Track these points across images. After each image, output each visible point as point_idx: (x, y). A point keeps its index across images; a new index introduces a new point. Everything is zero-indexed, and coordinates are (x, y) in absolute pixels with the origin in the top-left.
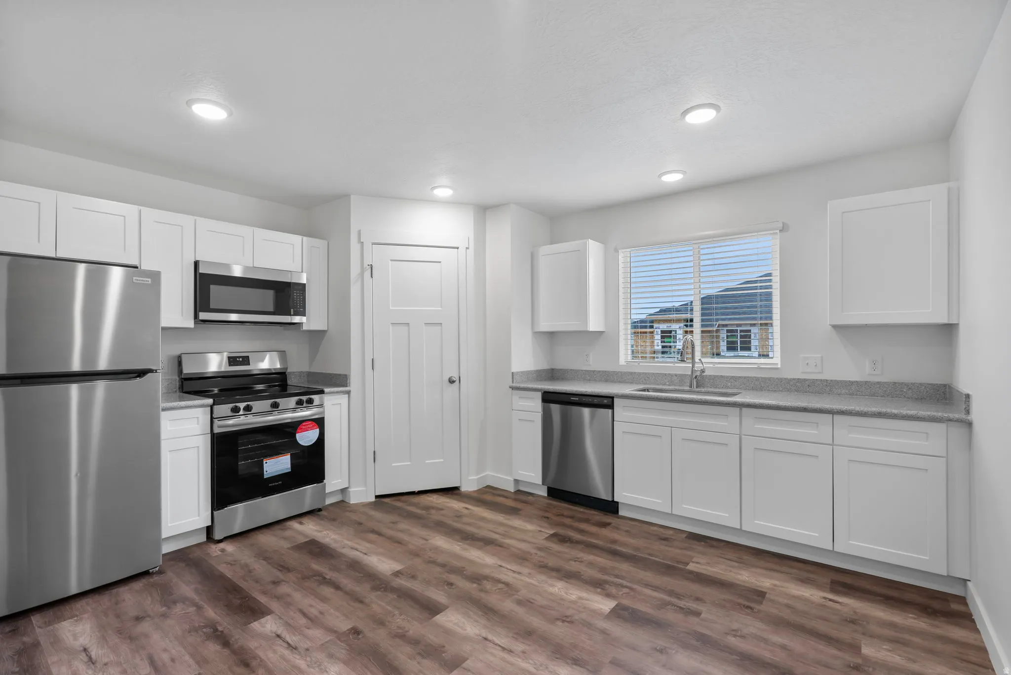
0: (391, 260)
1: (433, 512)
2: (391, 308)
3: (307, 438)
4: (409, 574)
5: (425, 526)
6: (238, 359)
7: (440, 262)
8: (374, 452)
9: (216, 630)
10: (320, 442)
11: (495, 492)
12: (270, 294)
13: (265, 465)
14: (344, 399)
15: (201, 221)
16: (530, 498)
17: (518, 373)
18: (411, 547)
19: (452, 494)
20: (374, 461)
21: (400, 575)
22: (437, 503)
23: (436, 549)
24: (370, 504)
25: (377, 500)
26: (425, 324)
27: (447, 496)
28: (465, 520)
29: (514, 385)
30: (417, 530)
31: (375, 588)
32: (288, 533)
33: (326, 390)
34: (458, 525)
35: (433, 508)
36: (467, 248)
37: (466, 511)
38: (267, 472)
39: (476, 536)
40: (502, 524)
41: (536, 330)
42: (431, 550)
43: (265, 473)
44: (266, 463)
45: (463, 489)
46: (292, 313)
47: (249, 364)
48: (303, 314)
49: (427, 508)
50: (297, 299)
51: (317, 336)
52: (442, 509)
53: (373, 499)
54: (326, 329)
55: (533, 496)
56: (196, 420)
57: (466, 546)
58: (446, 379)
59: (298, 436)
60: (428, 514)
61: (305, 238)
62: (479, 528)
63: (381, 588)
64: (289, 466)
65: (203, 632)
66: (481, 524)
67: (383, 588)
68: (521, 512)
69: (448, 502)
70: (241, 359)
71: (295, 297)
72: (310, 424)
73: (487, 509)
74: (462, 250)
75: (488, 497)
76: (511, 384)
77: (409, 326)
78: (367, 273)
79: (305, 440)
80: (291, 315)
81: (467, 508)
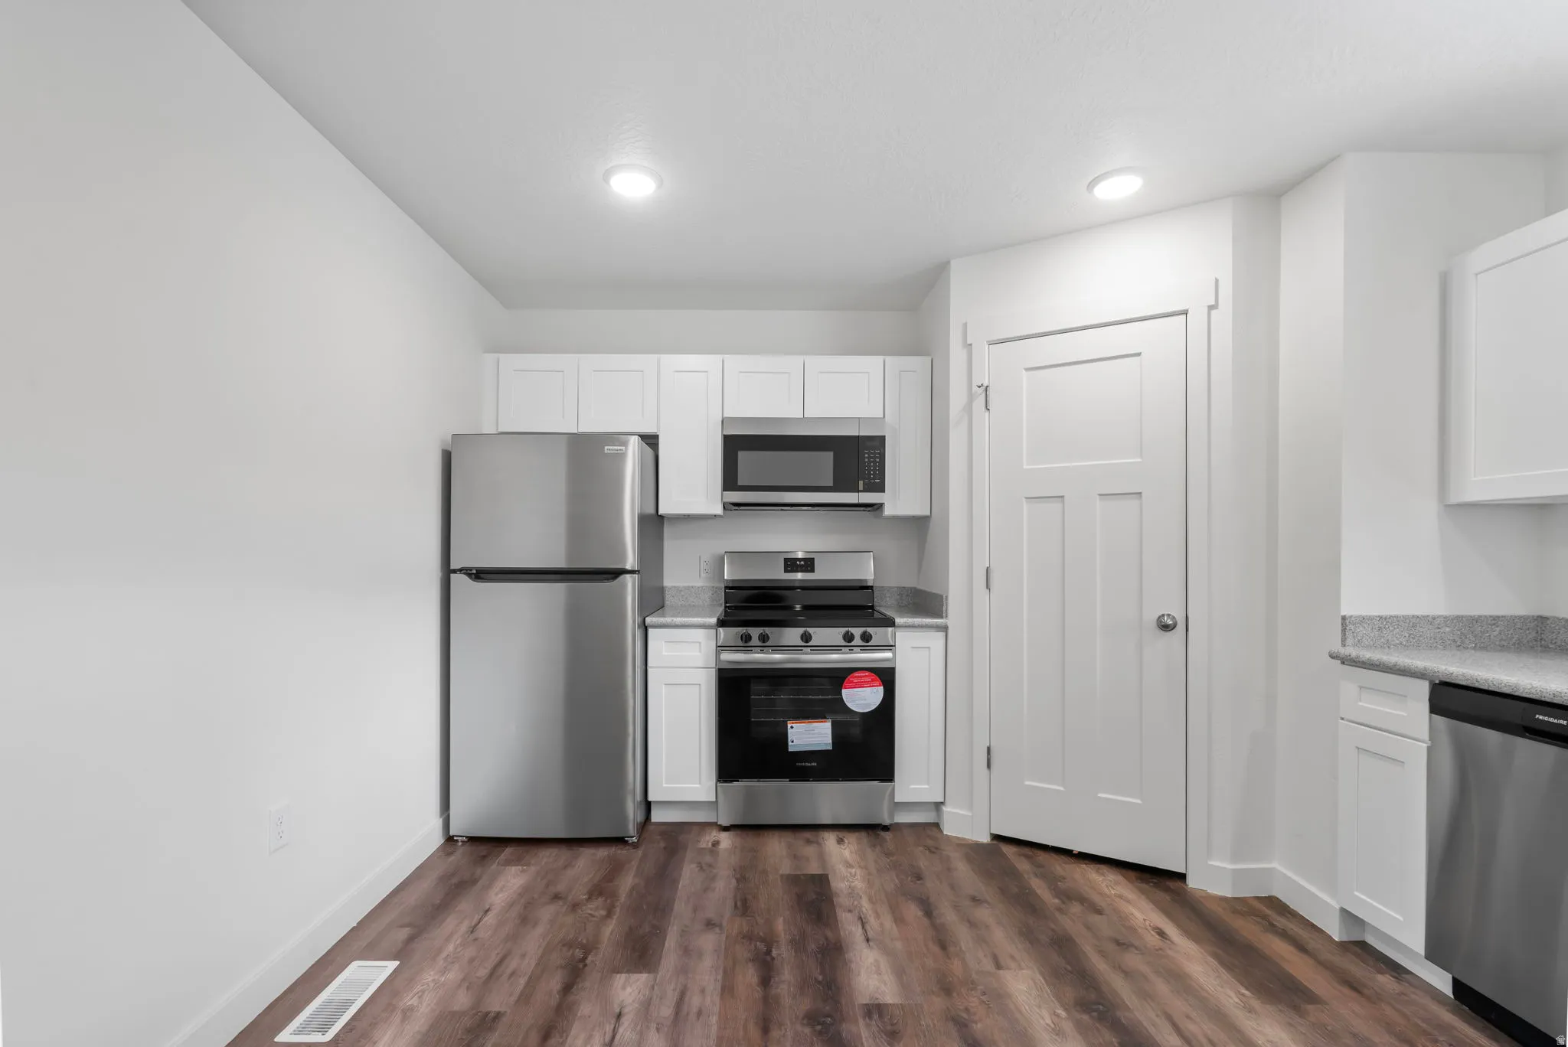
0: (1027, 369)
1: (1076, 908)
2: (1025, 467)
3: (862, 699)
4: (892, 1025)
5: (1028, 935)
6: (798, 563)
7: (1139, 354)
8: (989, 749)
9: (769, 952)
10: (886, 712)
11: (1281, 922)
12: (827, 458)
13: (790, 731)
14: (936, 640)
15: (730, 359)
16: (1385, 981)
17: (1363, 619)
18: (956, 966)
19: (1156, 885)
20: (989, 766)
21: (876, 1016)
22: (1102, 894)
23: (998, 999)
24: (977, 847)
25: (995, 842)
26: (1100, 495)
27: (1144, 886)
28: (1133, 960)
29: (1351, 651)
30: (1003, 938)
31: (811, 1018)
32: (810, 851)
33: (899, 621)
34: (1100, 966)
35: (1083, 900)
36: (1211, 308)
37: (1152, 940)
38: (793, 742)
39: (1118, 1013)
40: (1219, 1016)
41: (1454, 499)
42: (984, 993)
43: (790, 743)
44: (792, 727)
45: (1192, 883)
46: (861, 488)
47: (812, 571)
48: (881, 488)
49: (1068, 896)
50: (869, 462)
51: (918, 527)
52: (1100, 912)
53: (985, 839)
54: (928, 513)
55: (1398, 979)
56: (698, 644)
57: (1068, 1026)
58: (1151, 616)
59: (846, 693)
60: (1060, 910)
61: (889, 359)
62: (1146, 995)
63: (819, 1024)
64: (829, 740)
65: (756, 946)
66: (1161, 987)
67: (823, 1024)
68: (1310, 1007)
69: (1128, 901)
70: (802, 563)
71: (867, 460)
72: (866, 676)
73: (1216, 956)
74: (1198, 318)
75: (1248, 929)
76: (1337, 648)
77: (1063, 502)
78: (980, 401)
79: (857, 702)
80: (858, 491)
81: (1161, 933)
